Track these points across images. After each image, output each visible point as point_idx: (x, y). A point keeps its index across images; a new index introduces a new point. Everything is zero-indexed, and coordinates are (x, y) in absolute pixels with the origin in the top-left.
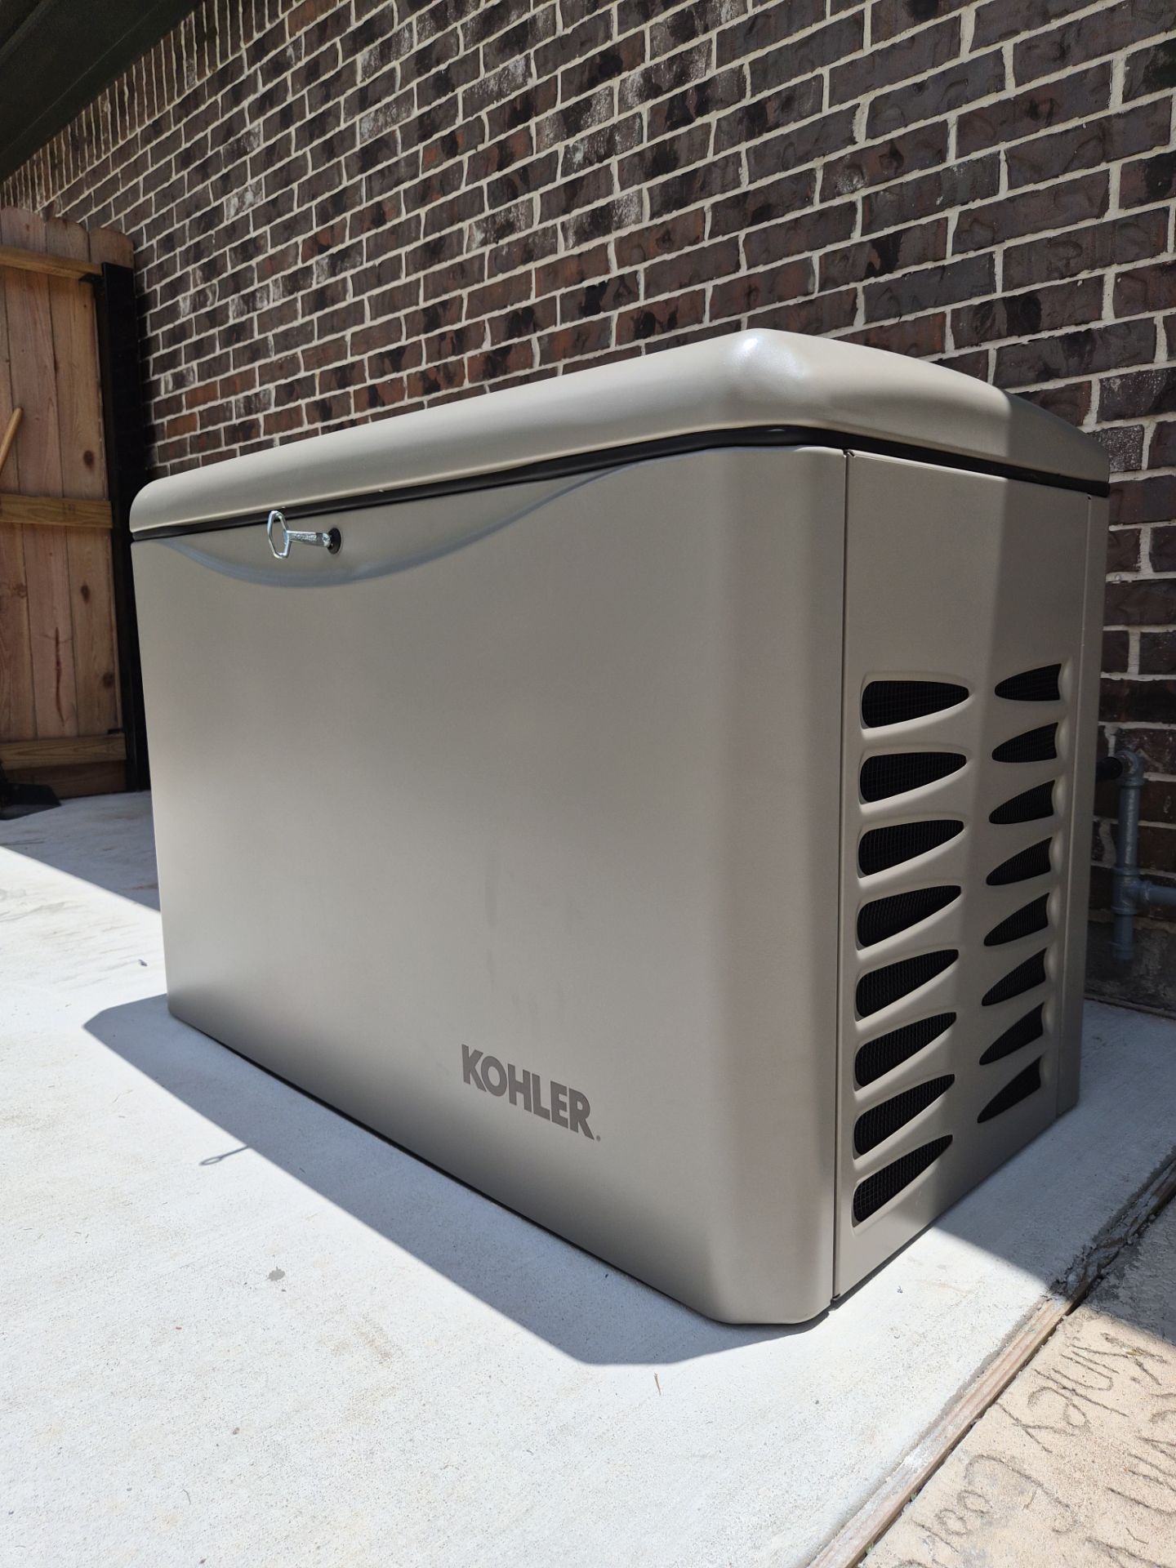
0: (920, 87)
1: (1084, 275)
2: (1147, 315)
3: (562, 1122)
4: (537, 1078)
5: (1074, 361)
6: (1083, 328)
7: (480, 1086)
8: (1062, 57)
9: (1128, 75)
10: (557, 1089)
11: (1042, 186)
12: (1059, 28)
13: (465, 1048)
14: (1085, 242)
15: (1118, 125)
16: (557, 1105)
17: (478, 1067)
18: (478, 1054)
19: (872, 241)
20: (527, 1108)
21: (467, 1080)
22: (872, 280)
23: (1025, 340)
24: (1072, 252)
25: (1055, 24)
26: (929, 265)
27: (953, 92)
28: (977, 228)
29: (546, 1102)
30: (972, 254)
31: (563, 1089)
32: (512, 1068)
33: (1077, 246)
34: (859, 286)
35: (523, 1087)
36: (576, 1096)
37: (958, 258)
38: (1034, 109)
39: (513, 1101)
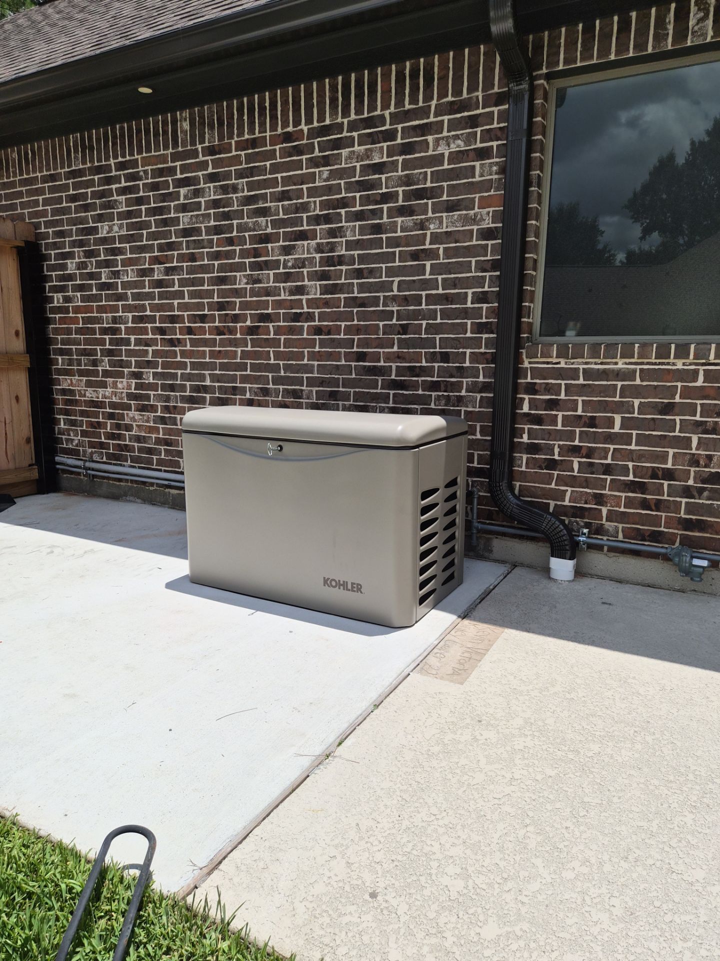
0: (414, 281)
1: (461, 350)
2: (478, 365)
3: (354, 591)
4: (347, 582)
5: (459, 374)
6: (461, 365)
7: (329, 586)
8: (455, 286)
9: (472, 297)
10: (353, 584)
11: (449, 322)
12: (454, 278)
13: (324, 578)
14: (461, 341)
15: (470, 310)
16: (353, 587)
17: (329, 582)
18: (328, 579)
19: (400, 324)
20: (344, 589)
21: (325, 585)
22: (400, 336)
23: (445, 365)
24: (458, 343)
25: (453, 276)
26: (417, 336)
27: (424, 286)
28: (431, 328)
29: (349, 587)
30: (430, 336)
31: (355, 584)
32: (339, 581)
33: (459, 341)
34: (396, 337)
35: (343, 585)
36: (358, 585)
37: (426, 336)
38: (447, 299)
39: (339, 588)
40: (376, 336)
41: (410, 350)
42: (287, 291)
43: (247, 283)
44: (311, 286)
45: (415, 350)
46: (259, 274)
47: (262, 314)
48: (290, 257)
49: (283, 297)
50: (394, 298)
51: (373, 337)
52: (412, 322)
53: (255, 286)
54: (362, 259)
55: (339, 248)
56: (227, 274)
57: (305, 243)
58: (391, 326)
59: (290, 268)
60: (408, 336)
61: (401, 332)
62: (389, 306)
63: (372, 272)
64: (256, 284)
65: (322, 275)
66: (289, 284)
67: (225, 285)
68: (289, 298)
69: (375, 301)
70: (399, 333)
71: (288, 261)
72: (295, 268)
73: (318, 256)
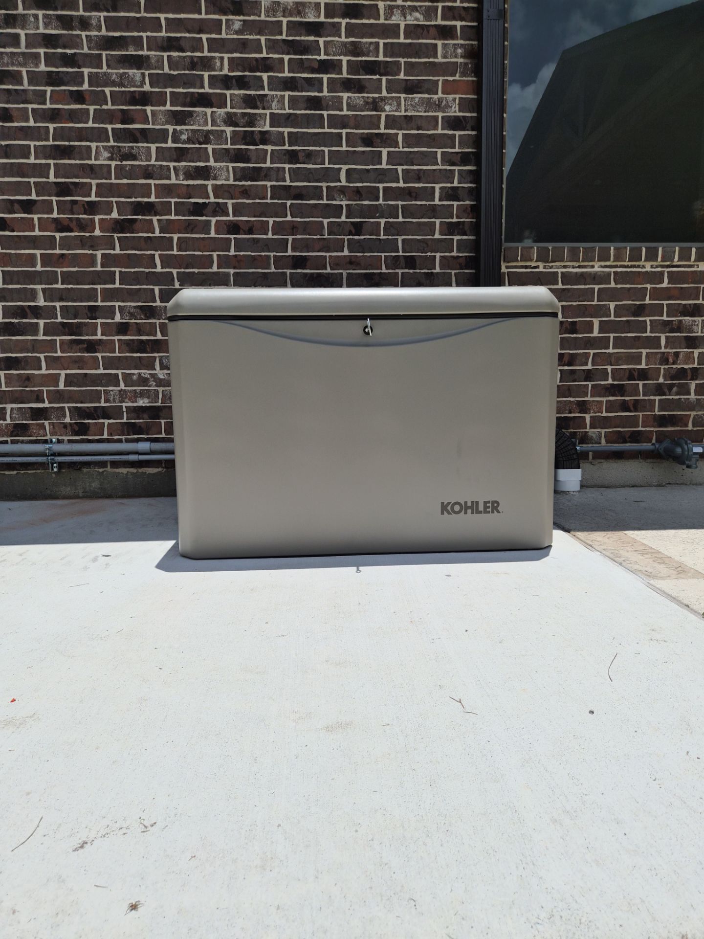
0: (368, 170)
1: (429, 254)
2: (449, 271)
3: (489, 512)
5: (428, 281)
6: (430, 271)
7: (449, 513)
8: (419, 179)
9: (440, 193)
10: (485, 503)
11: (414, 220)
12: (418, 170)
13: (442, 503)
14: (429, 243)
15: (438, 208)
16: (486, 507)
17: (449, 508)
18: (449, 503)
19: (352, 223)
20: (472, 513)
21: (442, 513)
22: (351, 237)
23: (411, 271)
24: (425, 245)
25: (415, 167)
26: (374, 237)
27: (380, 177)
28: (391, 228)
29: (481, 508)
30: (390, 237)
31: (489, 502)
32: (466, 503)
33: (427, 244)
34: (346, 238)
36: (493, 502)
37: (385, 237)
38: (410, 194)
39: (466, 513)
40: (319, 237)
41: (365, 254)
42: (181, 173)
43: (111, 159)
44: (221, 169)
45: (372, 254)
46: (132, 147)
47: (139, 202)
48: (184, 127)
49: (173, 181)
50: (342, 191)
51: (315, 237)
52: (367, 220)
53: (124, 163)
54: (294, 139)
55: (262, 122)
56: (72, 143)
57: (209, 111)
58: (339, 224)
59: (184, 142)
60: (362, 237)
61: (354, 231)
62: (335, 200)
63: (309, 156)
64: (126, 160)
65: (236, 155)
66: (184, 164)
67: (69, 159)
68: (185, 182)
69: (317, 193)
70: (350, 233)
71: (181, 132)
72: (194, 143)
73: (229, 130)
